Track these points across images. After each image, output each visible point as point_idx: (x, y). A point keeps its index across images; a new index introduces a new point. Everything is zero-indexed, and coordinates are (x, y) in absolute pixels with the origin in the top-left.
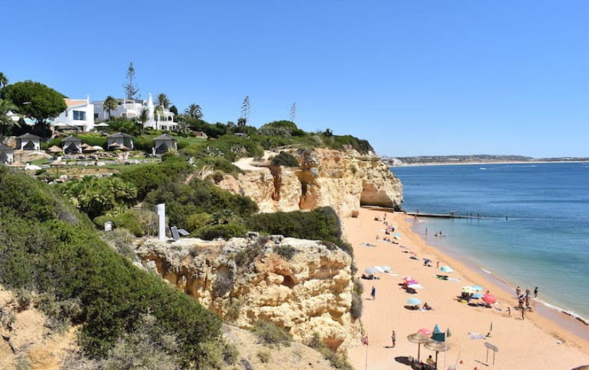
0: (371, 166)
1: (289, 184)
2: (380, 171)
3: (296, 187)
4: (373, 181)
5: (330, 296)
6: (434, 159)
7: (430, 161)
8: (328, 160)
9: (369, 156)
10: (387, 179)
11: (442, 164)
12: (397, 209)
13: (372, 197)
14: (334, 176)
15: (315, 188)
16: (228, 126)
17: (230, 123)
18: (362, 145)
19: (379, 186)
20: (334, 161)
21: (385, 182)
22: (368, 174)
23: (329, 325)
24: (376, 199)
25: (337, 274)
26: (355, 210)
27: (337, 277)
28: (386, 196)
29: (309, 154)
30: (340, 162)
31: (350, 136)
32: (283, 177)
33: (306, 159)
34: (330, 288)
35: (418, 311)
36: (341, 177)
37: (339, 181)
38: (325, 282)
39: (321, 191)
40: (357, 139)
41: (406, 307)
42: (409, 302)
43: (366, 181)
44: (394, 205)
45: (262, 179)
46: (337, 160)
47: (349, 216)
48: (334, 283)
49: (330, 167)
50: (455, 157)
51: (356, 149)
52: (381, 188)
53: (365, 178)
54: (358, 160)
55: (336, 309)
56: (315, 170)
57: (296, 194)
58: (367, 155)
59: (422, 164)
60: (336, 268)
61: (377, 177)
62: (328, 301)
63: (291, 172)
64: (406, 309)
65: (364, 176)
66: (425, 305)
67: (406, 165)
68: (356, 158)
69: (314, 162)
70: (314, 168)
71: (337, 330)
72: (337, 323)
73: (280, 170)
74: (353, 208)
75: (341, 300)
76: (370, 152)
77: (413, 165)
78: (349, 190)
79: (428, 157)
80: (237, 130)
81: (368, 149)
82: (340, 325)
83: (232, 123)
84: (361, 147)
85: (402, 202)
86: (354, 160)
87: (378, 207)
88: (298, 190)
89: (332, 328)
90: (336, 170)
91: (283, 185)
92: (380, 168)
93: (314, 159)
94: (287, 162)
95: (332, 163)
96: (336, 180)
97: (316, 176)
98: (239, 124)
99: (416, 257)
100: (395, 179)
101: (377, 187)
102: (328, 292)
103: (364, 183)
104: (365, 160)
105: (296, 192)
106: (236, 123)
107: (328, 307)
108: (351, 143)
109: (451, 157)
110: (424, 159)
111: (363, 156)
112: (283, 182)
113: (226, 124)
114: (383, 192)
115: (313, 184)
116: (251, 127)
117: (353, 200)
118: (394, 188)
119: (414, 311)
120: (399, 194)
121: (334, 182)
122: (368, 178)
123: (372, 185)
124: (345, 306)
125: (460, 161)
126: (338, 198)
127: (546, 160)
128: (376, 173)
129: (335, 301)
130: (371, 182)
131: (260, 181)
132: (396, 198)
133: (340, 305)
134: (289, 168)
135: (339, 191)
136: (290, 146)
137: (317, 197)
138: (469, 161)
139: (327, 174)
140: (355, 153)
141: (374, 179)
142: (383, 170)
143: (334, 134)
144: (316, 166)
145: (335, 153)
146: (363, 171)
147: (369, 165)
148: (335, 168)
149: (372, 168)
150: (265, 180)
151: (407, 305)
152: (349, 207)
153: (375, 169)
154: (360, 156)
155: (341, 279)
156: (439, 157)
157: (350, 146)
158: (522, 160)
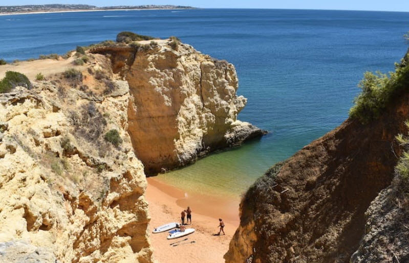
158: (86, 9)
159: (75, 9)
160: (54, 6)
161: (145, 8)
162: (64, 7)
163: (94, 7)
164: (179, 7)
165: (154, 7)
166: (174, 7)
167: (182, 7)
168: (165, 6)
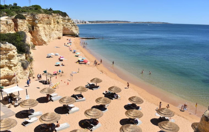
0: (67, 21)
1: (22, 26)
2: (71, 23)
3: (25, 27)
4: (68, 27)
5: (7, 61)
6: (100, 22)
7: (99, 22)
8: (45, 18)
9: (67, 18)
10: (73, 26)
11: (103, 23)
12: (77, 36)
13: (68, 32)
14: (47, 24)
15: (37, 28)
16: (9, 6)
17: (10, 5)
18: (64, 14)
19: (70, 28)
20: (47, 19)
21: (72, 27)
22: (66, 24)
23: (7, 71)
24: (70, 33)
25: (9, 53)
26: (59, 37)
27: (9, 54)
28: (73, 32)
29: (35, 15)
30: (49, 19)
31: (59, 11)
32: (19, 23)
33: (34, 17)
34: (6, 58)
35: (59, 66)
36: (50, 25)
37: (49, 26)
38: (3, 56)
39: (39, 29)
40: (61, 12)
41: (55, 65)
42: (56, 63)
43: (65, 27)
44: (76, 35)
45: (7, 23)
46: (48, 18)
47: (57, 39)
48: (7, 56)
49: (46, 21)
50: (107, 21)
51: (61, 15)
52: (71, 29)
53: (65, 26)
54: (62, 19)
55: (10, 65)
56: (37, 21)
57: (26, 30)
58: (65, 18)
59: (96, 23)
60: (8, 51)
61: (69, 25)
62: (6, 63)
63: (22, 21)
64: (55, 66)
65: (64, 25)
66: (62, 64)
67: (90, 23)
68: (61, 19)
69: (37, 18)
70: (36, 21)
71: (10, 73)
72: (11, 70)
73: (17, 20)
74: (58, 36)
75: (11, 62)
76: (67, 17)
77: (93, 23)
78: (56, 29)
79: (99, 21)
80: (13, 8)
81: (66, 15)
82: (11, 71)
83: (11, 5)
84: (63, 15)
85: (79, 34)
86: (60, 19)
87: (70, 36)
88: (26, 28)
89: (8, 72)
90: (48, 22)
91: (19, 26)
92: (71, 22)
93: (36, 17)
94: (20, 18)
95: (46, 19)
96: (48, 25)
97: (37, 23)
98: (14, 5)
99: (72, 50)
100: (76, 26)
101: (70, 29)
102: (6, 60)
103: (64, 27)
104: (65, 19)
105: (26, 29)
106: (13, 5)
107: (6, 65)
108: (59, 13)
109: (106, 21)
110: (97, 22)
111: (64, 18)
112: (19, 25)
113: (9, 5)
114: (72, 31)
115: (36, 26)
116: (19, 7)
117: (58, 33)
118: (76, 29)
119: (58, 66)
120: (78, 31)
121: (47, 26)
122: (66, 26)
123: (68, 28)
124: (13, 64)
125: (108, 22)
126: (50, 32)
127: (135, 22)
128: (69, 24)
129: (9, 63)
130: (67, 27)
131: (6, 24)
132: (77, 33)
133: (11, 64)
134: (21, 20)
135: (49, 29)
136: (28, 12)
137: (38, 31)
138: (111, 22)
139: (45, 23)
140: (61, 17)
141: (68, 26)
142: (72, 23)
143: (53, 10)
144: (37, 20)
145: (47, 16)
146: (64, 23)
147: (66, 21)
148: (48, 21)
149: (68, 22)
150: (8, 24)
151: (56, 65)
152: (57, 36)
153: (69, 23)
154: (63, 18)
155: (10, 55)
156: (102, 21)
157: (59, 14)
158: (127, 22)
159: (123, 22)
160: (116, 21)
161: (150, 23)
162: (119, 21)
163: (130, 22)
164: (163, 23)
165: (153, 22)
166: (161, 23)
167: (164, 23)
168: (158, 22)
